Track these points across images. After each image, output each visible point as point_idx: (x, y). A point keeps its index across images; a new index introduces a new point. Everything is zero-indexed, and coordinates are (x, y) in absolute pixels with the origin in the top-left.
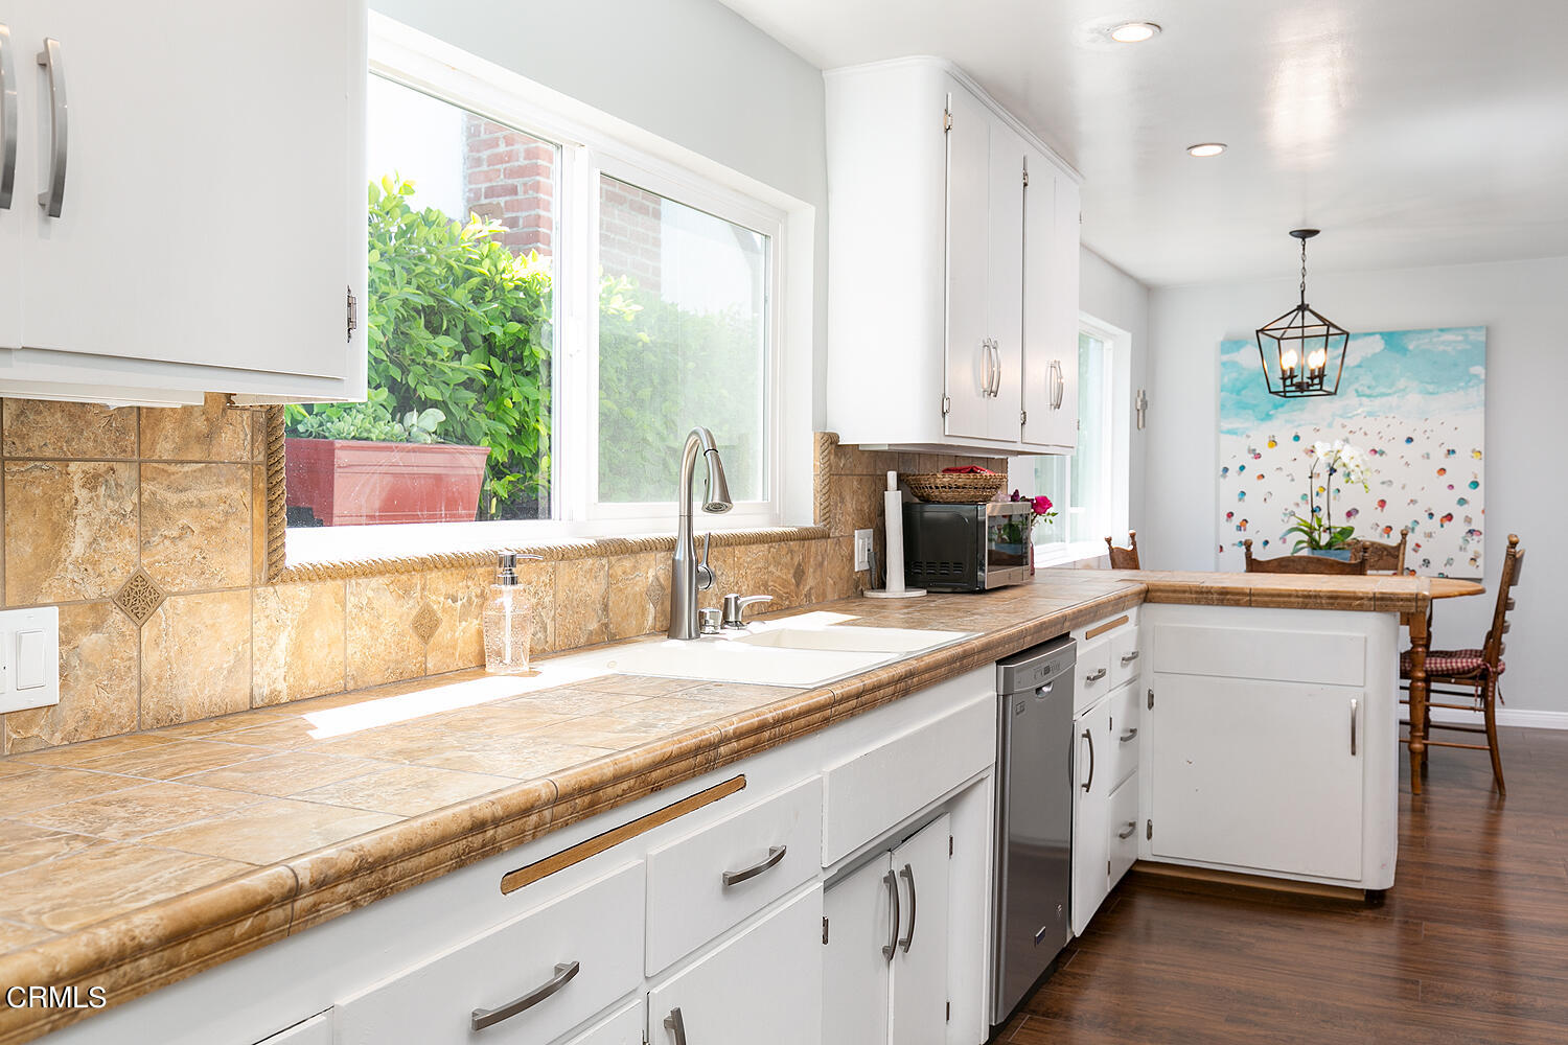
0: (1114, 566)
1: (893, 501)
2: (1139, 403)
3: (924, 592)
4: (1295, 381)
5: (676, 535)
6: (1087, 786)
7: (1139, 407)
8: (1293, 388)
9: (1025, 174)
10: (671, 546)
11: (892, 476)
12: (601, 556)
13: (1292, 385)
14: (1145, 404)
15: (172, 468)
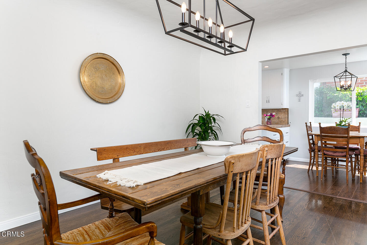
4: (344, 88)
8: (344, 90)
13: (343, 89)
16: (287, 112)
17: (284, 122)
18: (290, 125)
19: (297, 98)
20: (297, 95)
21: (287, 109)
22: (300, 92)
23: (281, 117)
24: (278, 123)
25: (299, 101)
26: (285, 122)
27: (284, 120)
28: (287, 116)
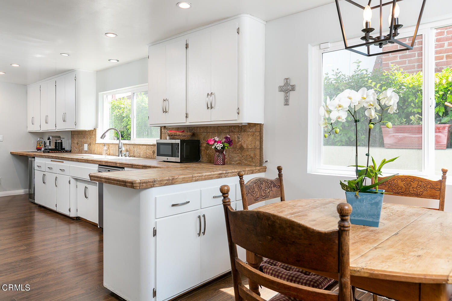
16: (258, 134)
17: (252, 158)
18: (266, 168)
19: (282, 94)
20: (281, 89)
21: (259, 126)
22: (287, 79)
23: (247, 146)
24: (240, 162)
25: (286, 103)
26: (254, 160)
27: (252, 155)
28: (258, 143)
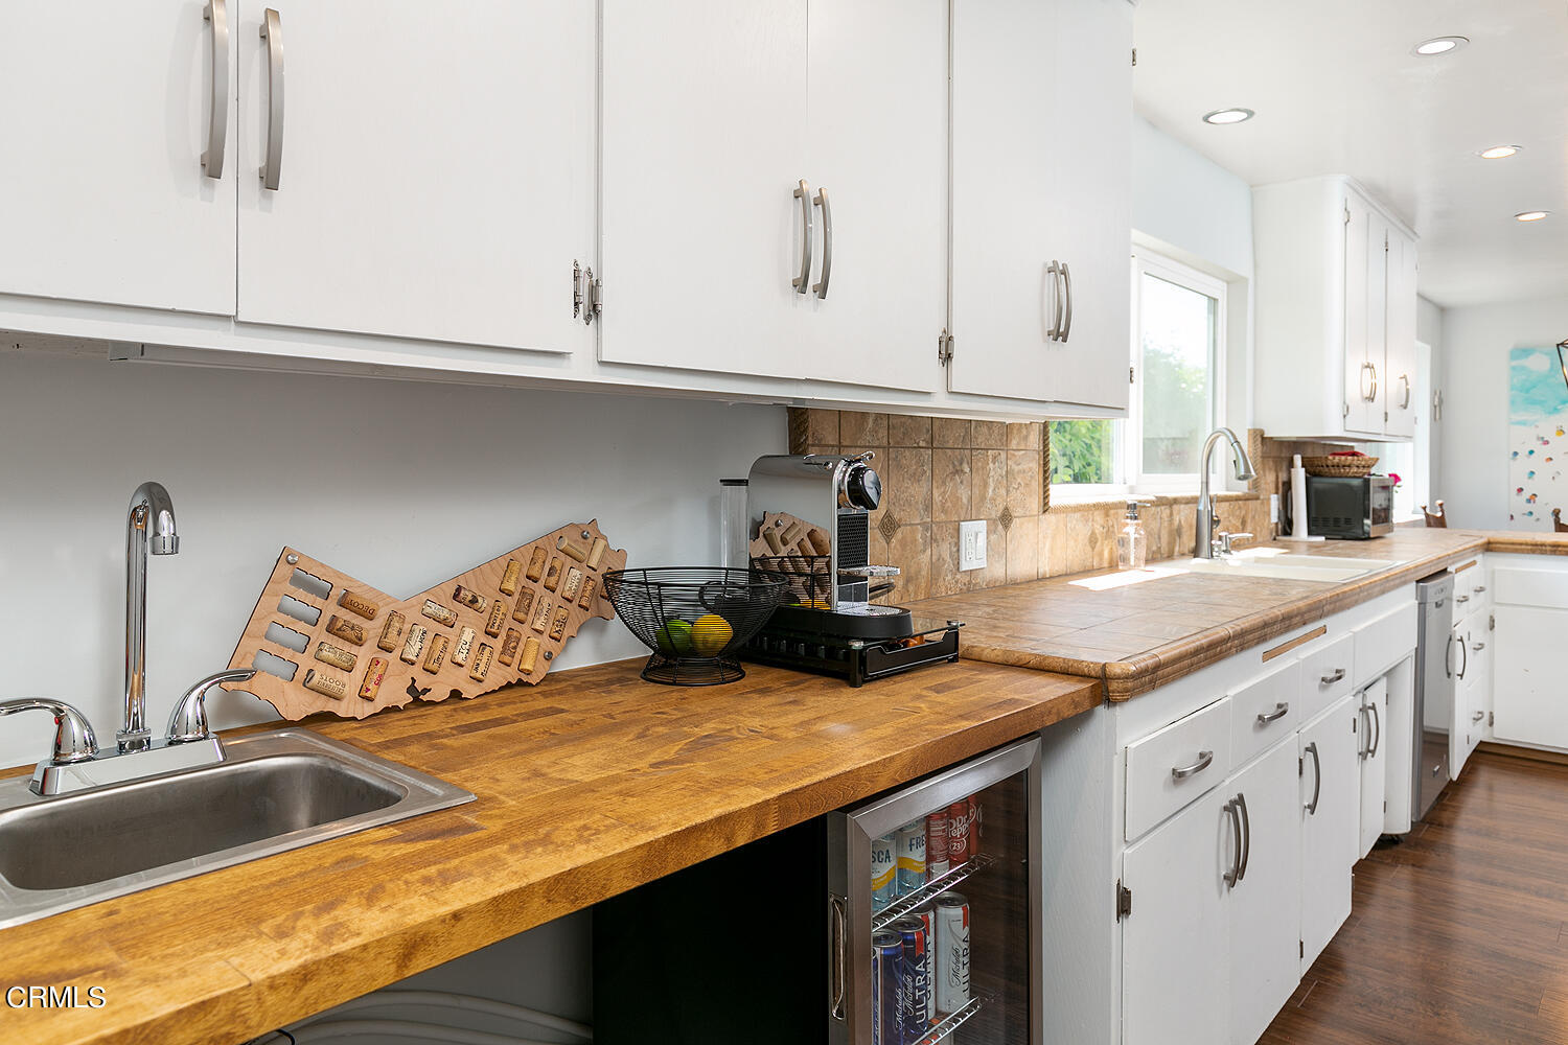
0: (1429, 525)
1: (1299, 475)
2: (1437, 400)
3: (1323, 538)
5: (1198, 494)
6: (1461, 676)
7: (1436, 403)
9: (1387, 243)
10: (1194, 500)
11: (1298, 459)
12: (1158, 506)
14: (1441, 401)
15: (1016, 453)
